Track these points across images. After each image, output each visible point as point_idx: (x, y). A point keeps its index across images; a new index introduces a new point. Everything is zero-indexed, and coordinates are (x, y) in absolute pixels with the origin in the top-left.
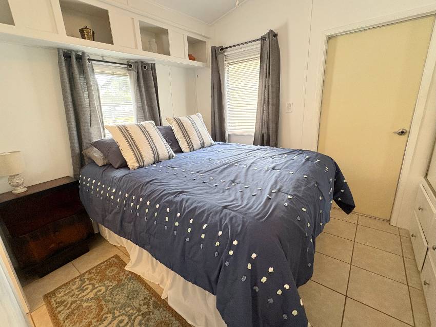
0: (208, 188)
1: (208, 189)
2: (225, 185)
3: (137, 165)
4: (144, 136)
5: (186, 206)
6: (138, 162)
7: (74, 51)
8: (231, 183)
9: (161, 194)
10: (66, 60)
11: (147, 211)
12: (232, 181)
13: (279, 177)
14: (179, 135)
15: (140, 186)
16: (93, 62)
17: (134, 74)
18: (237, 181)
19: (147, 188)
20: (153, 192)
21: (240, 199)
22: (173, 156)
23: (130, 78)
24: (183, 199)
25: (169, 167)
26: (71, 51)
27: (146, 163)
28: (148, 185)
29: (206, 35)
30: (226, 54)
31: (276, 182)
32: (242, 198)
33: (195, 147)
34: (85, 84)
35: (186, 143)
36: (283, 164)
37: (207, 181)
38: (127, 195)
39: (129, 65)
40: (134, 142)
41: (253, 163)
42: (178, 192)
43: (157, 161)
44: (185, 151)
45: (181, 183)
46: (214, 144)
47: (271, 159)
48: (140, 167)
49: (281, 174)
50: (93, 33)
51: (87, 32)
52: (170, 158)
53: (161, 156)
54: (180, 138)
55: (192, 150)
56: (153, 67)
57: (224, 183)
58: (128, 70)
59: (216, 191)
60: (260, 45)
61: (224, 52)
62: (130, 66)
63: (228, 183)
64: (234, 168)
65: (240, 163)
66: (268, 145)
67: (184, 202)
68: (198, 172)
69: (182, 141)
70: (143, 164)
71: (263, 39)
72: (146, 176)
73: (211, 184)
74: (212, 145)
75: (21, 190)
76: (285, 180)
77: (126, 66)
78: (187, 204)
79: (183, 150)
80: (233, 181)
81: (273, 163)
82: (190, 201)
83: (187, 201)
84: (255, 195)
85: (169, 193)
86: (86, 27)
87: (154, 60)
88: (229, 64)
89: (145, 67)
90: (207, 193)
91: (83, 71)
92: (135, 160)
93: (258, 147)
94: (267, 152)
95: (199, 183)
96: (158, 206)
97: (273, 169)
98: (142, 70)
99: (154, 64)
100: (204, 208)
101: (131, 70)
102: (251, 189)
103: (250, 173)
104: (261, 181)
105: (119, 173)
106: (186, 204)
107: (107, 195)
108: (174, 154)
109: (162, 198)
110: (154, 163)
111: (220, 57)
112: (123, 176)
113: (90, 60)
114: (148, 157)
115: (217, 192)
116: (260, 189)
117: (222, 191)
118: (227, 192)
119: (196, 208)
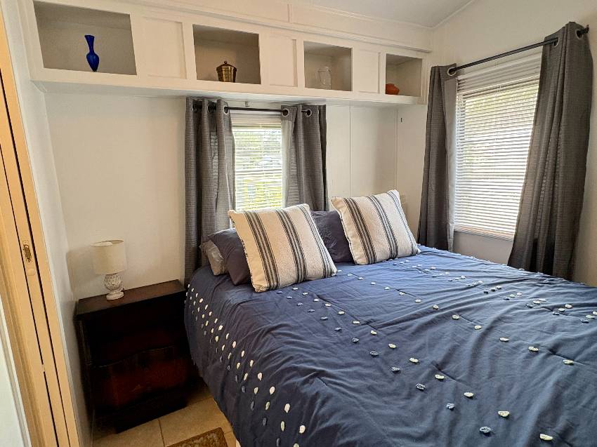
0: (378, 374)
1: (375, 378)
2: (416, 376)
3: (265, 284)
4: (285, 234)
5: (321, 412)
6: (269, 280)
7: (207, 98)
8: (434, 372)
9: (284, 366)
10: (195, 112)
11: (256, 390)
12: (437, 365)
13: (566, 387)
14: (350, 231)
15: (256, 333)
16: (231, 111)
17: (290, 125)
18: (451, 368)
19: (265, 342)
20: (271, 355)
21: (444, 434)
22: (332, 272)
23: (283, 131)
24: (317, 393)
25: (319, 297)
26: (203, 98)
27: (281, 282)
28: (269, 336)
29: (424, 49)
30: (460, 78)
31: (556, 404)
32: (451, 432)
33: (379, 256)
34: (217, 144)
35: (361, 248)
36: (582, 343)
37: (381, 353)
38: (234, 344)
39: (283, 111)
40: (267, 243)
41: (499, 320)
42: (314, 370)
43: (303, 279)
44: (359, 261)
45: (326, 346)
46: (419, 251)
47: (550, 318)
48: (269, 289)
49: (574, 374)
50: (235, 70)
51: (225, 71)
52: (327, 274)
53: (310, 271)
54: (352, 237)
55: (372, 260)
56: (322, 110)
57: (416, 368)
58: (282, 119)
59: (392, 387)
60: (540, 56)
61: (457, 75)
62: (285, 112)
63: (427, 371)
64: (448, 327)
65: (467, 313)
66: (548, 270)
67: (319, 401)
68: (368, 323)
69: (355, 243)
70: (275, 283)
71: (550, 42)
72: (272, 314)
73: (386, 363)
74: (413, 254)
75: (116, 295)
76: (584, 402)
77: (279, 113)
78: (323, 410)
79: (355, 258)
80: (439, 368)
81: (553, 330)
82: (329, 404)
83: (323, 403)
84: (488, 434)
85: (296, 368)
86: (226, 64)
87: (324, 100)
88: (466, 96)
89: (309, 112)
90: (371, 388)
91: (215, 127)
92: (263, 275)
93: (521, 273)
94: (541, 291)
95: (361, 355)
96: (272, 390)
97: (553, 351)
98: (304, 116)
99: (325, 106)
100: (354, 438)
101: (285, 119)
102: (479, 406)
103: (487, 350)
104: (511, 386)
105: (235, 296)
106: (320, 408)
107: (212, 331)
108: (334, 269)
109: (283, 376)
110: (296, 283)
111: (447, 85)
112: (239, 304)
113: (227, 109)
114: (287, 272)
115: (394, 393)
116: (505, 414)
117: (405, 393)
118: (415, 402)
119: (336, 428)
